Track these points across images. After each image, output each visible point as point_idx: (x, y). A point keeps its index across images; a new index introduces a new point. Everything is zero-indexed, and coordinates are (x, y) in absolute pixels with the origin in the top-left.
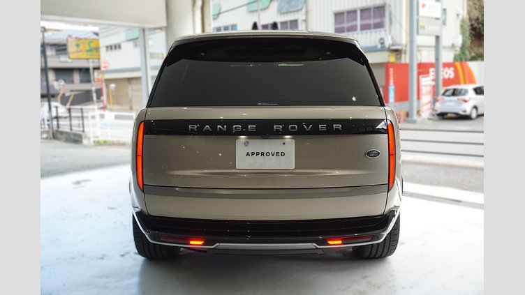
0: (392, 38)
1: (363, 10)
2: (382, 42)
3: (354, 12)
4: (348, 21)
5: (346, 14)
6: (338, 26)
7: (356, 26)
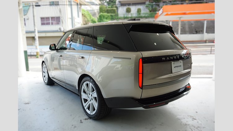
0: (64, 28)
1: (52, 18)
2: (60, 29)
3: (49, 18)
4: (46, 21)
5: (45, 19)
6: (42, 22)
7: (50, 23)
